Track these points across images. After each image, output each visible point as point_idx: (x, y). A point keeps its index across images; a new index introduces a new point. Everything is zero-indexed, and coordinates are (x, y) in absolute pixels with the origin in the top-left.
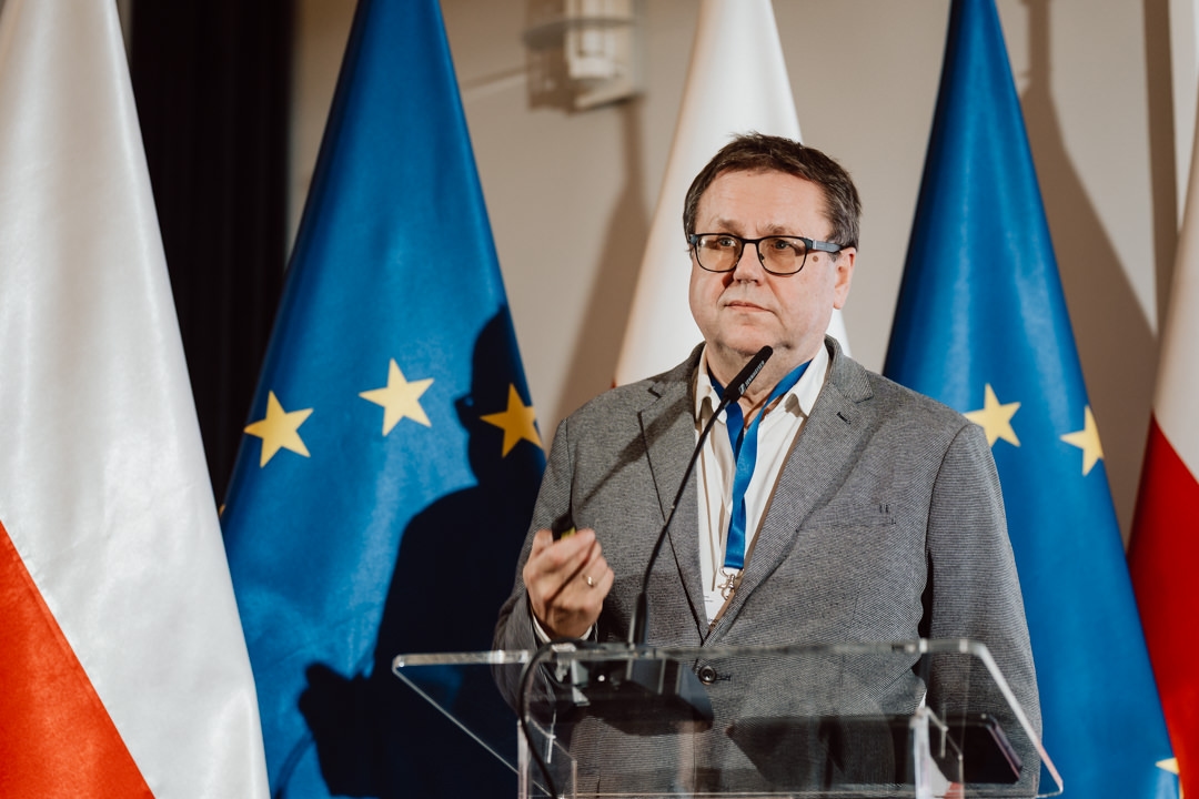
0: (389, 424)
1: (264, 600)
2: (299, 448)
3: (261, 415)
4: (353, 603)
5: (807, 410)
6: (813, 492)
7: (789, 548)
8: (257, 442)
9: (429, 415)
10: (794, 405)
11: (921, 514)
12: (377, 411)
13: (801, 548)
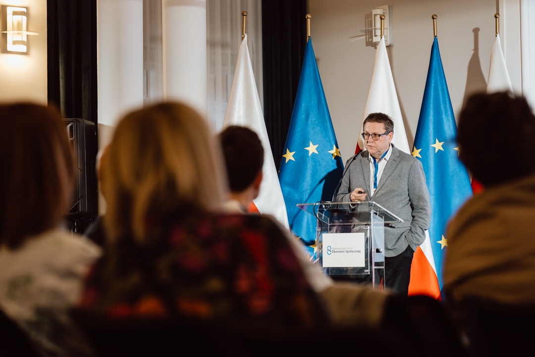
0: (310, 154)
1: (287, 189)
2: (293, 159)
3: (285, 153)
4: (304, 189)
5: (388, 160)
6: (389, 174)
7: (384, 184)
8: (285, 159)
9: (318, 152)
10: (385, 159)
11: (407, 176)
12: (308, 151)
13: (386, 184)
